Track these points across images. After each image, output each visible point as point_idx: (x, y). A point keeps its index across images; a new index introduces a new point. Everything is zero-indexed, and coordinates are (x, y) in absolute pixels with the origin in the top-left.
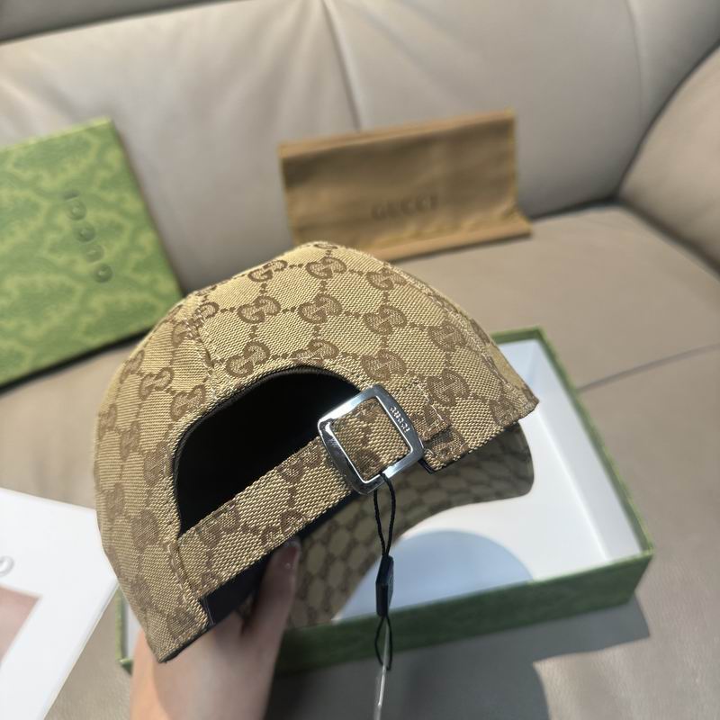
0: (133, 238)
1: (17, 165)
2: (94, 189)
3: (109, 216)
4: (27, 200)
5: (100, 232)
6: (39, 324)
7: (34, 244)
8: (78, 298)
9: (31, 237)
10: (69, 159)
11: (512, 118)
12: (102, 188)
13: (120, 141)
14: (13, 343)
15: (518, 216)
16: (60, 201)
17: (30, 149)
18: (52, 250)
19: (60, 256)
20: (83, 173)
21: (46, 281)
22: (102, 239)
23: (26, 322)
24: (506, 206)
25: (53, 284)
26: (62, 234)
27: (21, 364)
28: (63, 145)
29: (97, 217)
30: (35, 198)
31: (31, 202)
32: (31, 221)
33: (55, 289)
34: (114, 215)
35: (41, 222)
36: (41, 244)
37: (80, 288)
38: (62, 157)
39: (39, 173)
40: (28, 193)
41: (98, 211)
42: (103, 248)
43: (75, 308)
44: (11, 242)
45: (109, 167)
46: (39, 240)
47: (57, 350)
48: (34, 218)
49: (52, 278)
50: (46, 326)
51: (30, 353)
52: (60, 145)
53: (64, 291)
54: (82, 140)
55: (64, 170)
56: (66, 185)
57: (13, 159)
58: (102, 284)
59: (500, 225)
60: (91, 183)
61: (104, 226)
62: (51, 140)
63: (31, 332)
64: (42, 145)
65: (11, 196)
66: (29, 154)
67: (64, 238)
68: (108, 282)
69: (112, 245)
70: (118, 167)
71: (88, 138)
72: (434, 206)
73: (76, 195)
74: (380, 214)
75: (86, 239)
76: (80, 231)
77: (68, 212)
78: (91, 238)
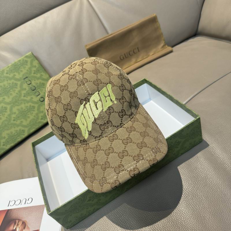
1: (7, 73)
2: (32, 74)
4: (13, 83)
5: (37, 87)
6: (26, 120)
7: (18, 96)
8: (36, 109)
9: (17, 93)
10: (22, 67)
11: (156, 15)
12: (34, 73)
13: (36, 58)
14: (20, 128)
15: (167, 46)
16: (23, 80)
17: (10, 67)
18: (24, 96)
19: (27, 97)
20: (27, 70)
21: (25, 106)
22: (38, 89)
23: (23, 120)
24: (162, 45)
25: (27, 106)
26: (26, 90)
27: (24, 134)
28: (19, 63)
29: (35, 83)
30: (15, 82)
31: (14, 83)
32: (16, 89)
33: (28, 108)
34: (40, 81)
35: (19, 88)
36: (20, 96)
37: (36, 106)
38: (20, 67)
39: (14, 74)
40: (13, 81)
41: (35, 80)
42: (39, 91)
43: (36, 112)
44: (11, 97)
45: (35, 67)
46: (19, 94)
47: (34, 126)
48: (16, 88)
49: (27, 105)
50: (29, 120)
51: (26, 130)
52: (18, 63)
53: (31, 107)
54: (24, 60)
55: (21, 71)
56: (23, 75)
57: (6, 72)
58: (42, 102)
59: (162, 50)
60: (30, 73)
61: (38, 85)
62: (15, 63)
63: (25, 123)
64: (13, 65)
65: (8, 83)
66: (10, 69)
67: (27, 92)
68: (44, 101)
69: (42, 90)
70: (37, 65)
71: (26, 59)
72: (139, 51)
73: (27, 77)
74: (122, 58)
75: (34, 90)
76: (31, 88)
77: (26, 83)
78: (35, 89)
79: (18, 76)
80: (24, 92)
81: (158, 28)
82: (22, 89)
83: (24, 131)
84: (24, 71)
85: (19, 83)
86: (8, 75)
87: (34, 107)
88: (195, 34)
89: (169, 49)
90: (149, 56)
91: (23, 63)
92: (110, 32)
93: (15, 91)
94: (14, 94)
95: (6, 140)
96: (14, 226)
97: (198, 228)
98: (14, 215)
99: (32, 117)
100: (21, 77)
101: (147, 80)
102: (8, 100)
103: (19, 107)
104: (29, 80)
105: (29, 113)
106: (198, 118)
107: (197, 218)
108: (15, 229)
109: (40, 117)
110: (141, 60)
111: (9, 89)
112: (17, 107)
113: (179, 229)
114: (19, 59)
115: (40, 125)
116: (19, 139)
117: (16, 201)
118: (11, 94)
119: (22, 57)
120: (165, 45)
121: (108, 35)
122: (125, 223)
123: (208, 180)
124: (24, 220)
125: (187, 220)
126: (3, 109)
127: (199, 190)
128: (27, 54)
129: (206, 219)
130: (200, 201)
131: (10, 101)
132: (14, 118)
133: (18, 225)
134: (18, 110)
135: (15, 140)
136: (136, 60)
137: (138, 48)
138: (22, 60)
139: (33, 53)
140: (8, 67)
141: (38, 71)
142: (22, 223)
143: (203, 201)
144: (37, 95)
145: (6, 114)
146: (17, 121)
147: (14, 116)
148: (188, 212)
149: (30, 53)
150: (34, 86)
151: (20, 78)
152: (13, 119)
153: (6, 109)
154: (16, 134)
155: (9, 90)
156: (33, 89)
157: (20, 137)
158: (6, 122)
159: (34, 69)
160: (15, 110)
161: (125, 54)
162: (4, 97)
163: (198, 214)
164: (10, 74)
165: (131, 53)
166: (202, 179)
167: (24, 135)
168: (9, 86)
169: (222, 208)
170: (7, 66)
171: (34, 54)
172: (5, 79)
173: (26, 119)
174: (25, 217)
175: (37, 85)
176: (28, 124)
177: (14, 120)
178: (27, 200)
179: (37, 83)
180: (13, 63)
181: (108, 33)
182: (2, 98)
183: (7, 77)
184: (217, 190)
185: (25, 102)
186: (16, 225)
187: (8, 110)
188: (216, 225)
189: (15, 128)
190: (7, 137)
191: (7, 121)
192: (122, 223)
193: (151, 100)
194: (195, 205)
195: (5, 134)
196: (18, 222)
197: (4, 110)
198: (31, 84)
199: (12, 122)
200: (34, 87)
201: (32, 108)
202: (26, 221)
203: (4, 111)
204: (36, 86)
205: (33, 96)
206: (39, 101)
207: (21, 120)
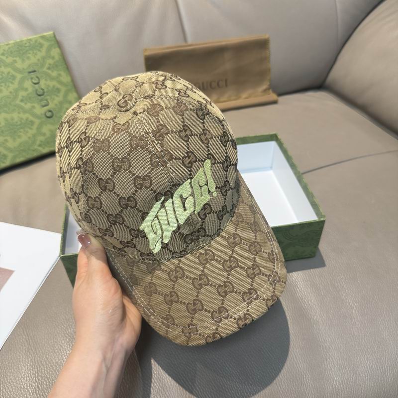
0: (66, 95)
1: (3, 54)
2: (45, 69)
3: (52, 84)
4: (9, 73)
5: (48, 92)
6: (14, 140)
7: (12, 97)
8: (35, 126)
9: (11, 92)
10: (31, 52)
11: (268, 38)
12: (49, 68)
13: (59, 44)
15: (271, 91)
16: (26, 74)
17: (10, 46)
18: (22, 101)
19: (26, 104)
20: (38, 60)
21: (18, 117)
22: (48, 95)
23: (8, 138)
24: (264, 87)
25: (22, 119)
26: (28, 92)
27: (5, 161)
28: (28, 44)
29: (45, 84)
30: (13, 72)
31: (11, 74)
32: (10, 85)
33: (23, 121)
34: (55, 83)
35: (16, 85)
36: (16, 97)
37: (37, 122)
38: (27, 51)
39: (15, 58)
40: (9, 69)
41: (46, 80)
42: (49, 100)
43: (34, 131)
45: (53, 58)
46: (14, 94)
47: (24, 154)
48: (12, 83)
49: (22, 115)
50: (19, 141)
51: (10, 155)
52: (26, 44)
53: (28, 122)
54: (38, 42)
55: (28, 58)
56: (30, 65)
57: (1, 51)
58: (48, 119)
59: (262, 96)
60: (43, 65)
61: (49, 88)
62: (21, 41)
63: (11, 144)
64: (16, 44)
66: (9, 48)
67: (28, 94)
68: (51, 119)
69: (54, 99)
70: (57, 57)
71: (41, 41)
72: (226, 85)
73: (34, 71)
75: (40, 95)
76: (36, 90)
77: (30, 80)
78: (43, 95)
79: (19, 65)
80: (22, 94)
81: (266, 59)
82: (21, 88)
83: (5, 156)
84: (33, 59)
85: (19, 76)
86: (4, 58)
87: (32, 123)
88: (320, 85)
89: (273, 97)
90: (238, 98)
91: (35, 46)
92: (190, 40)
93: (8, 87)
94: (6, 93)
99: (24, 138)
100: (25, 67)
103: (8, 116)
104: (37, 77)
105: (22, 130)
109: (38, 143)
112: (4, 115)
114: (29, 38)
115: (35, 154)
118: (0, 91)
119: (36, 36)
120: (269, 89)
121: (185, 44)
128: (45, 34)
134: (6, 120)
137: (226, 80)
138: (33, 41)
139: (56, 34)
140: (7, 45)
141: (56, 66)
144: (43, 104)
149: (51, 33)
150: (42, 89)
151: (23, 69)
156: (38, 93)
159: (50, 61)
161: (203, 84)
164: (7, 57)
165: (214, 84)
167: (4, 163)
170: (6, 43)
171: (56, 36)
175: (47, 88)
176: (15, 148)
179: (48, 86)
180: (18, 41)
181: (186, 41)
183: (1, 61)
185: (21, 110)
198: (38, 83)
200: (41, 91)
201: (29, 124)
204: (45, 90)
205: (36, 105)
206: (44, 116)
207: (5, 138)
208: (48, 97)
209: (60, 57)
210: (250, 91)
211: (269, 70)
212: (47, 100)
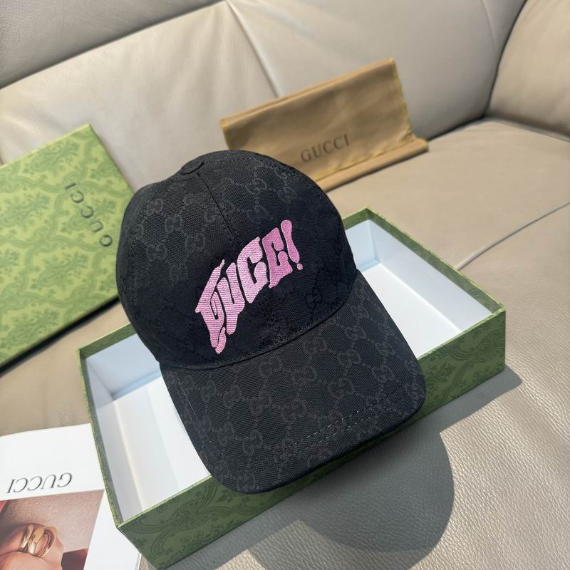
1: (26, 171)
2: (88, 179)
3: (102, 197)
4: (38, 196)
5: (97, 210)
6: (64, 288)
7: (49, 228)
8: (90, 262)
9: (46, 222)
10: (63, 159)
11: (393, 62)
12: (93, 176)
13: (101, 141)
14: (46, 306)
15: (414, 137)
16: (63, 191)
17: (34, 157)
18: (64, 230)
19: (70, 233)
20: (76, 167)
21: (63, 254)
22: (99, 214)
23: (55, 287)
24: (404, 133)
25: (69, 256)
26: (70, 216)
27: (56, 321)
28: (57, 149)
29: (92, 199)
30: (43, 193)
31: (41, 196)
32: (43, 211)
33: (71, 259)
34: (105, 195)
35: (51, 210)
36: (54, 227)
37: (91, 255)
38: (58, 158)
39: (43, 173)
40: (38, 190)
41: (93, 193)
42: (102, 221)
43: (89, 269)
44: (31, 229)
45: (96, 160)
46: (52, 223)
47: (81, 305)
48: (46, 208)
49: (67, 251)
50: (70, 289)
51: (62, 312)
52: (54, 149)
53: (78, 259)
54: (71, 143)
55: (62, 168)
56: (65, 179)
57: (23, 167)
58: (106, 248)
59: (402, 146)
60: (83, 174)
61: (99, 204)
62: (48, 147)
63: (60, 295)
64: (41, 152)
65: (25, 194)
66: (33, 160)
67: (71, 219)
68: (111, 246)
69: (108, 218)
70: (101, 158)
71: (76, 140)
72: (347, 144)
73: (74, 185)
74: (306, 157)
75: (88, 217)
76: (82, 210)
77: (70, 199)
78: (91, 215)
79: (51, 180)
80: (63, 220)
81: (396, 93)
82: (60, 212)
83: (55, 315)
84: (68, 168)
85: (53, 196)
86: (28, 175)
87: (85, 258)
88: (483, 114)
89: (420, 143)
90: (369, 157)
91: (68, 150)
92: (282, 94)
93: (41, 214)
94: (39, 223)
95: (10, 333)
96: (22, 540)
97: (480, 565)
98: (23, 515)
99: (77, 282)
100: (60, 182)
101: (373, 211)
102: (22, 235)
103: (49, 256)
104: (79, 192)
105: (72, 272)
106: (500, 311)
107: (478, 541)
108: (24, 546)
109: (98, 285)
110: (351, 164)
111: (28, 209)
112: (42, 256)
113: (433, 566)
114: (57, 140)
115: (98, 303)
116: (43, 335)
117: (29, 480)
118: (32, 223)
119: (66, 136)
120: (410, 134)
121: (275, 100)
122: (300, 546)
123: (508, 453)
124: (48, 525)
125: (453, 547)
126: (9, 256)
127: (485, 475)
128: (78, 130)
129: (499, 546)
130: (486, 500)
131: (28, 240)
132: (34, 280)
133: (32, 537)
134: (46, 262)
135: (32, 335)
136: (340, 165)
137: (345, 137)
138: (64, 143)
139: (93, 127)
140: (29, 157)
141: (103, 171)
142: (44, 534)
143: (493, 500)
144: (95, 228)
145: (16, 270)
146: (40, 289)
147: (34, 275)
148: (456, 527)
149: (86, 126)
150: (89, 207)
151: (58, 185)
152: (30, 283)
153: (16, 258)
154: (36, 320)
155: (28, 212)
156: (85, 214)
157: (46, 330)
158: (12, 290)
159: (93, 166)
160: (38, 261)
161: (313, 149)
162: (13, 228)
163: (480, 532)
164: (32, 174)
165: (330, 146)
166: (492, 448)
167: (54, 324)
168: (27, 203)
169: (538, 519)
170: (28, 154)
171: (95, 129)
172: (21, 185)
173: (64, 286)
174: (51, 518)
175: (96, 205)
176: (66, 299)
177: (34, 287)
178: (58, 477)
179: (97, 201)
180: (43, 147)
181: (276, 95)
182: (10, 229)
183: (24, 180)
184: (528, 478)
185: (65, 243)
186: (28, 537)
187: (21, 261)
188: (523, 561)
189: (33, 305)
190: (12, 327)
191: (17, 286)
192: (292, 546)
193: (379, 262)
194: (474, 509)
195: (9, 318)
196: (33, 531)
197: (11, 258)
198: (82, 200)
199: (28, 290)
200: (89, 210)
201: (80, 261)
202: (55, 528)
203: (11, 261)
204: (94, 208)
205: (85, 231)
206: (99, 245)
207: (52, 288)
208: (100, 217)
209: (106, 157)
210: (383, 144)
211: (405, 107)
212: (98, 221)
